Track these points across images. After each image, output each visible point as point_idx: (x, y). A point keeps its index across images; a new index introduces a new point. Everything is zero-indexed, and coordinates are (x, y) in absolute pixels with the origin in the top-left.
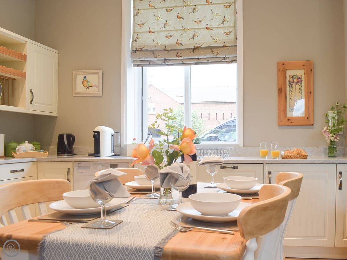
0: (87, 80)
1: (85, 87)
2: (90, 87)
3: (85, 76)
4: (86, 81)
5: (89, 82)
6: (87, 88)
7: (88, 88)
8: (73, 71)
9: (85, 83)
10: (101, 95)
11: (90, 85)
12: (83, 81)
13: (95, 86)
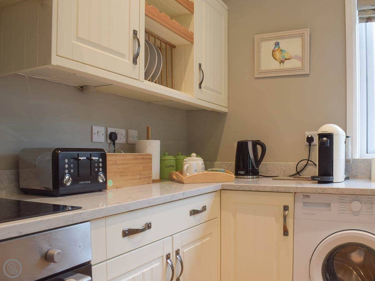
0: (281, 48)
1: (277, 61)
2: (286, 59)
3: (277, 42)
4: (279, 50)
5: (285, 51)
6: (280, 63)
7: (282, 62)
8: (256, 36)
9: (278, 54)
10: (308, 72)
11: (286, 57)
12: (273, 51)
13: (296, 57)
